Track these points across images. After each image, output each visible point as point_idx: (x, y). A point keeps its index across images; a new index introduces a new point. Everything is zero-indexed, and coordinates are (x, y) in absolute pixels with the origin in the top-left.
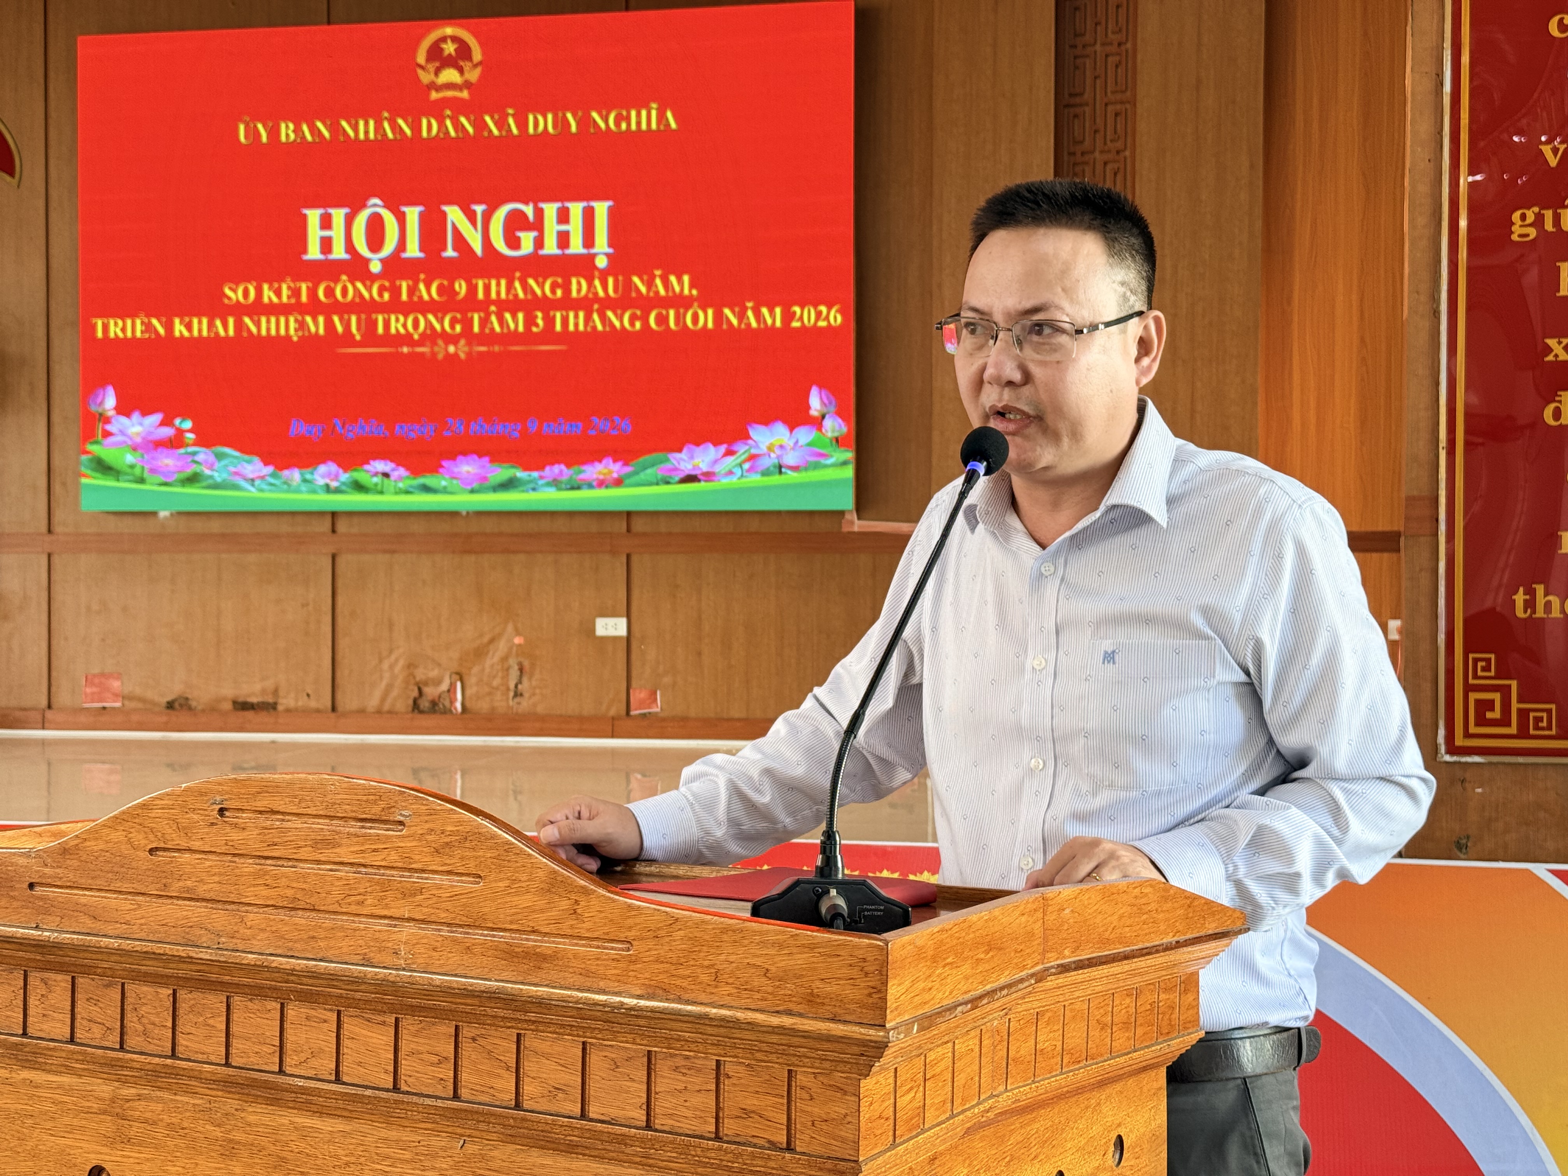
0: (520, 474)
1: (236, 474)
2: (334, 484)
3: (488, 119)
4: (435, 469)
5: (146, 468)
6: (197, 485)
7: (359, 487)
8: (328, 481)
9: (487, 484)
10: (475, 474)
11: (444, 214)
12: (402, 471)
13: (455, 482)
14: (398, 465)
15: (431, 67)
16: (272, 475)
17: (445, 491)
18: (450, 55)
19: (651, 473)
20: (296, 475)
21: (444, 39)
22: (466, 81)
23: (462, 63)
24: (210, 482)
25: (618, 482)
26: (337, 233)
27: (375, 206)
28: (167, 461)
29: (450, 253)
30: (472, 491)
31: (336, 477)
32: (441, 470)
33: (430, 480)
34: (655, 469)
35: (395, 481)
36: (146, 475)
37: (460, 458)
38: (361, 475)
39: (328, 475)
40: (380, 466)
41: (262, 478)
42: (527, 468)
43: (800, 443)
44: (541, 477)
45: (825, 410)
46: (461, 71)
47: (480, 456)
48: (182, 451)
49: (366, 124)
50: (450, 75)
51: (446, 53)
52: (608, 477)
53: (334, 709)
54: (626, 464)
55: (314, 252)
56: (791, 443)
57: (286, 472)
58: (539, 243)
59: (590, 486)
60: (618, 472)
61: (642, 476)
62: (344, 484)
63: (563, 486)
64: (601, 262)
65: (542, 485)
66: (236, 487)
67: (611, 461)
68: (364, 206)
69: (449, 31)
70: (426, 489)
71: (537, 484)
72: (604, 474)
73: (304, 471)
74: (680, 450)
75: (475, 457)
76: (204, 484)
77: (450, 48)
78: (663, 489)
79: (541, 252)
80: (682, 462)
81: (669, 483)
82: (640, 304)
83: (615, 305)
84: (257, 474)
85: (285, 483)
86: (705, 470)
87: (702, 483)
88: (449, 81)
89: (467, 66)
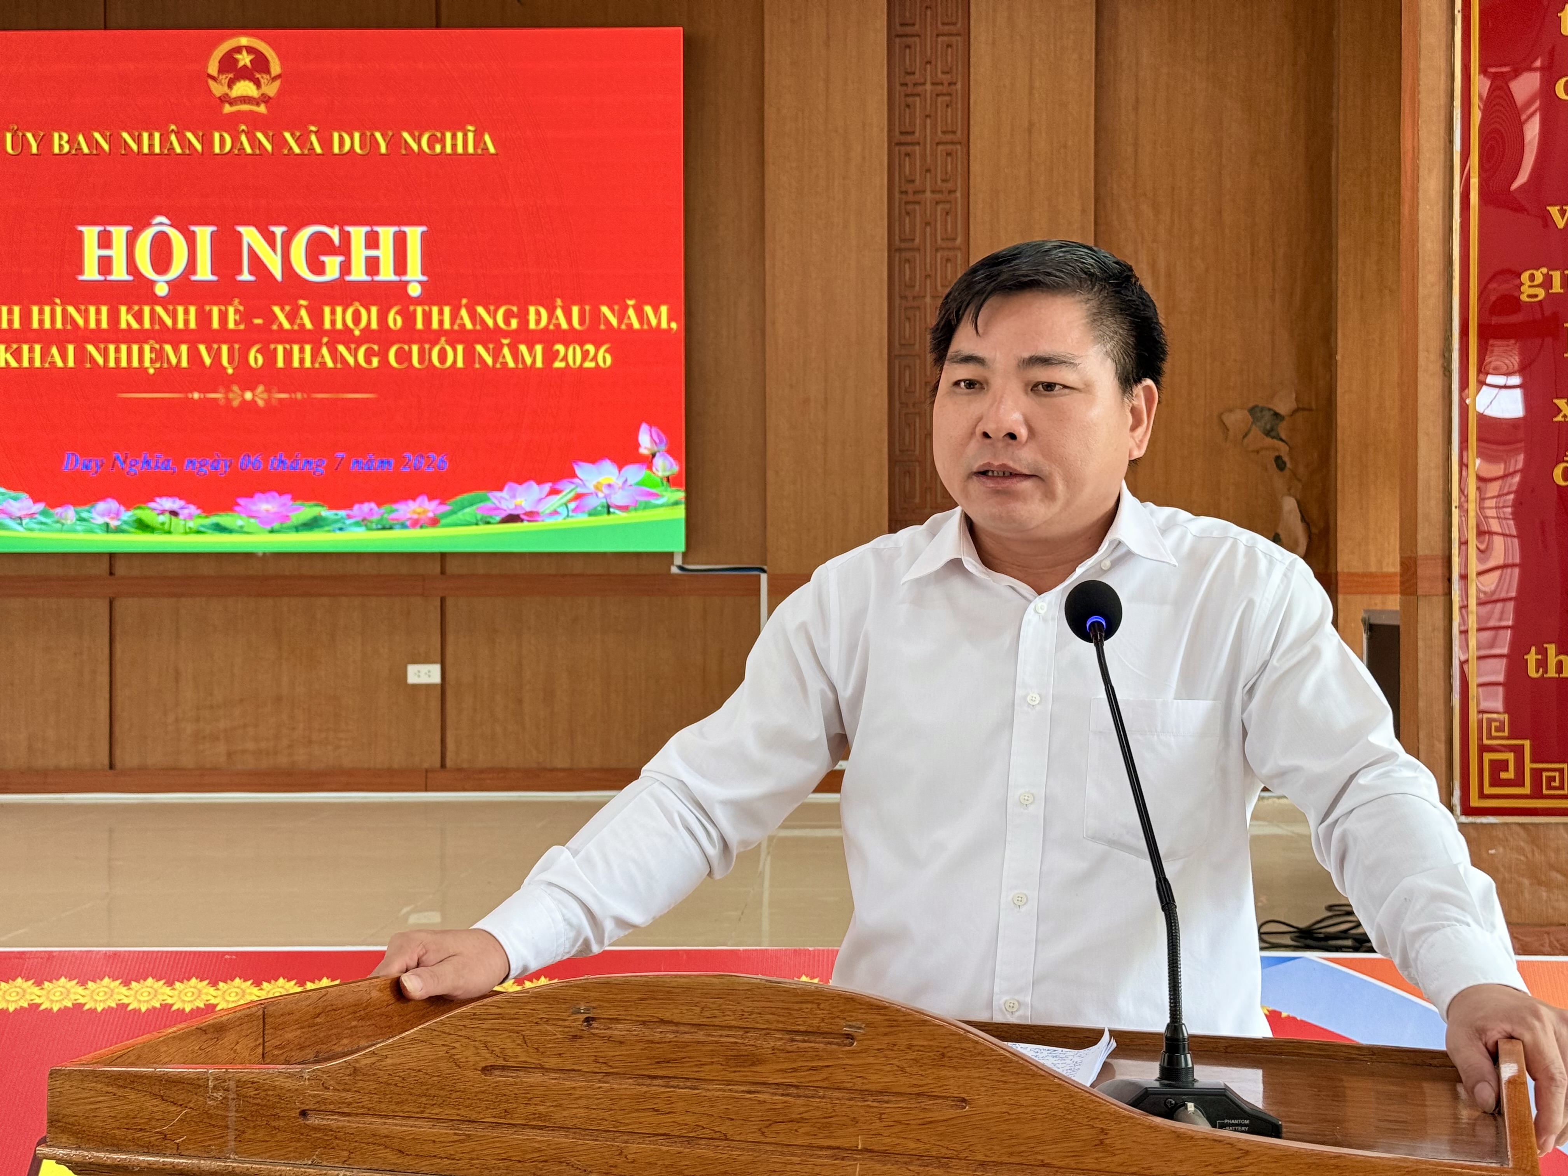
0: (324, 512)
2: (114, 523)
3: (287, 135)
4: (229, 507)
7: (143, 526)
8: (107, 520)
9: (288, 524)
10: (275, 513)
11: (239, 235)
12: (192, 509)
13: (253, 521)
14: (189, 502)
15: (225, 78)
16: (43, 513)
17: (241, 531)
18: (245, 66)
19: (469, 512)
20: (70, 513)
21: (238, 50)
22: (263, 95)
23: (258, 76)
25: (434, 522)
26: (118, 252)
27: (161, 223)
29: (246, 276)
30: (272, 531)
31: (117, 515)
32: (237, 508)
33: (224, 519)
34: (474, 507)
35: (185, 520)
37: (258, 496)
38: (146, 514)
39: (108, 513)
40: (168, 503)
41: (32, 515)
42: (332, 507)
43: (629, 483)
44: (349, 517)
45: (655, 449)
46: (258, 84)
47: (281, 494)
49: (151, 137)
50: (244, 88)
51: (241, 64)
52: (422, 516)
53: (111, 766)
54: (442, 503)
55: (91, 272)
56: (620, 482)
57: (59, 510)
58: (346, 268)
59: (404, 526)
60: (433, 512)
61: (461, 516)
62: (125, 522)
63: (374, 526)
64: (415, 290)
65: (351, 525)
67: (426, 499)
68: (149, 224)
69: (244, 41)
70: (220, 528)
71: (344, 523)
72: (419, 514)
73: (79, 509)
74: (501, 489)
75: (276, 494)
77: (245, 59)
78: (484, 529)
79: (348, 278)
80: (503, 501)
81: (488, 523)
82: (457, 336)
83: (429, 337)
84: (25, 512)
85: (57, 522)
86: (528, 509)
87: (526, 523)
88: (245, 94)
89: (264, 78)
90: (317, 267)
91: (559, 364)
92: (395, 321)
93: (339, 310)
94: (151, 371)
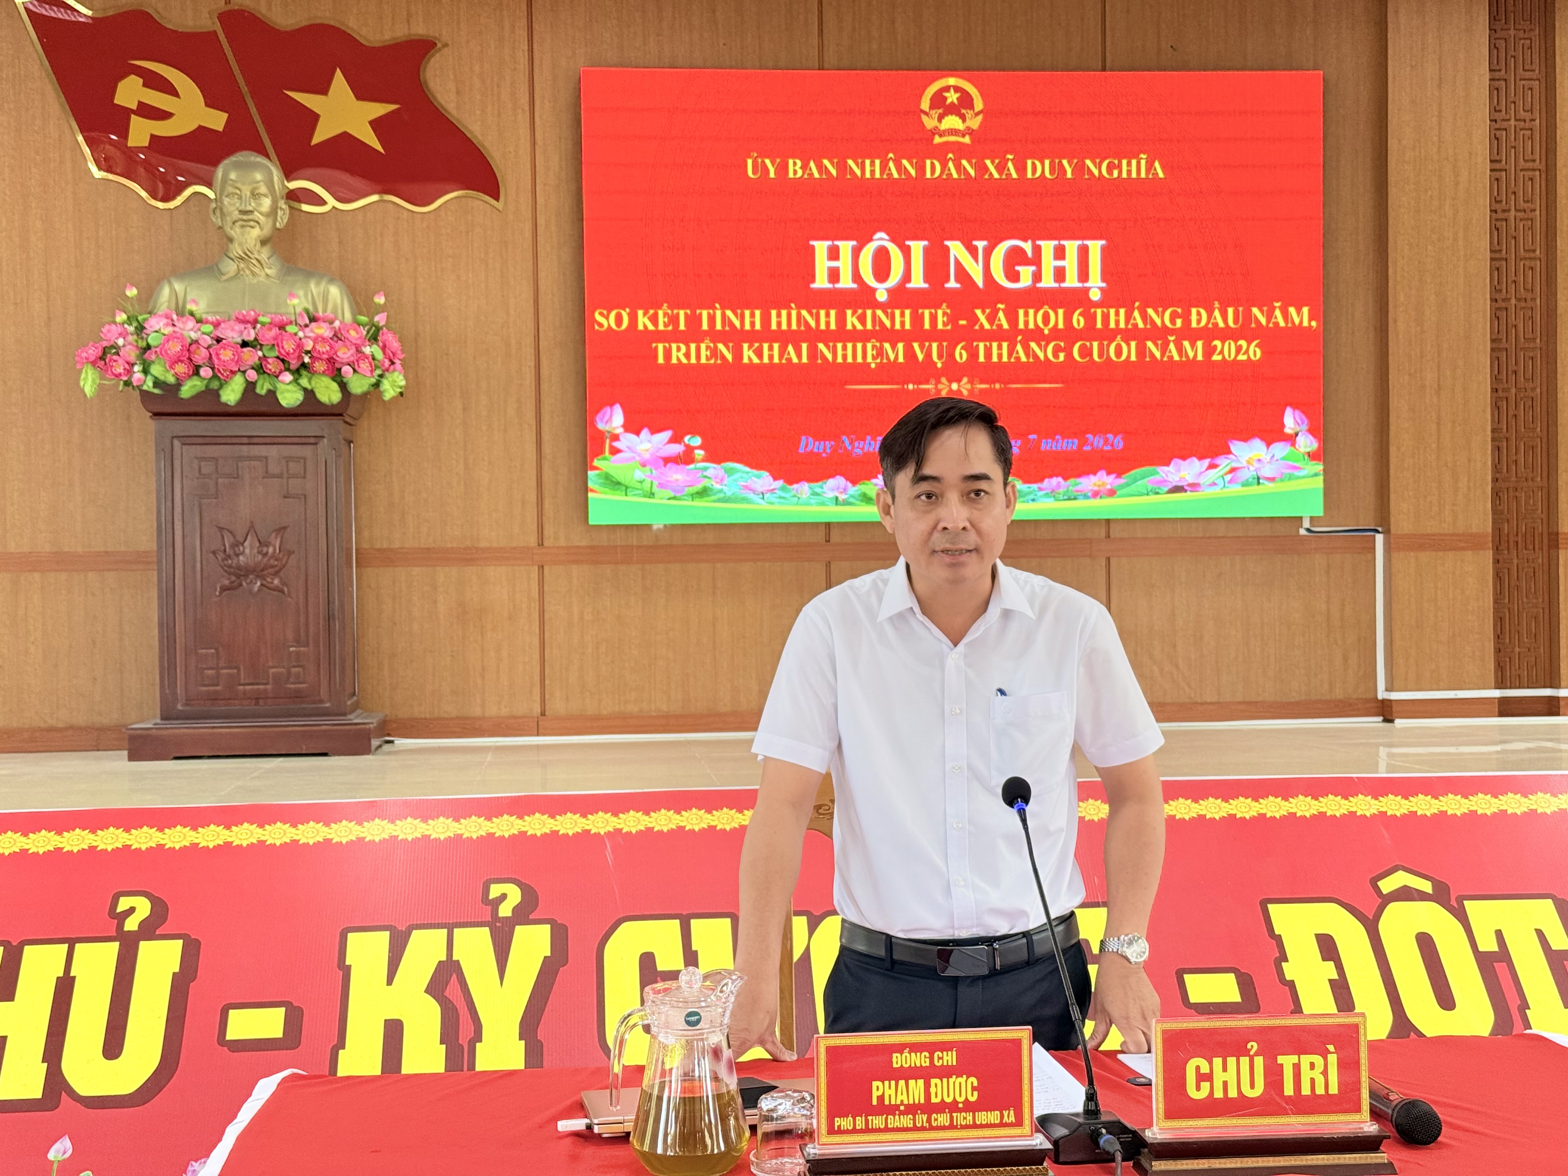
1: (746, 488)
2: (842, 497)
5: (655, 483)
6: (706, 499)
8: (837, 494)
15: (935, 113)
16: (783, 489)
18: (952, 103)
19: (1142, 485)
20: (805, 488)
21: (947, 89)
22: (968, 128)
23: (964, 111)
24: (721, 495)
25: (1112, 493)
26: (844, 264)
28: (677, 475)
31: (845, 490)
34: (1146, 480)
36: (655, 489)
38: (866, 488)
39: (837, 488)
41: (772, 491)
42: (1028, 481)
43: (1275, 458)
44: (1041, 490)
45: (1298, 429)
46: (963, 118)
48: (692, 466)
49: (872, 164)
50: (952, 122)
51: (949, 101)
52: (1102, 488)
54: (1119, 477)
55: (821, 282)
56: (1269, 458)
57: (795, 486)
58: (1037, 277)
59: (1086, 497)
60: (1111, 484)
61: (1133, 488)
62: (852, 496)
63: (1061, 497)
64: (1095, 295)
65: (1042, 497)
66: (744, 500)
67: (1104, 473)
69: (951, 82)
71: (1036, 495)
72: (1099, 486)
73: (813, 485)
74: (1168, 464)
76: (713, 498)
77: (952, 97)
78: (1153, 498)
79: (1039, 285)
80: (1169, 475)
81: (1157, 493)
82: (1130, 334)
83: (1107, 335)
84: (767, 488)
85: (795, 496)
86: (1191, 481)
87: (1189, 493)
88: (952, 127)
89: (969, 114)
90: (1014, 276)
91: (1216, 357)
92: (1078, 321)
93: (1031, 312)
94: (873, 366)
